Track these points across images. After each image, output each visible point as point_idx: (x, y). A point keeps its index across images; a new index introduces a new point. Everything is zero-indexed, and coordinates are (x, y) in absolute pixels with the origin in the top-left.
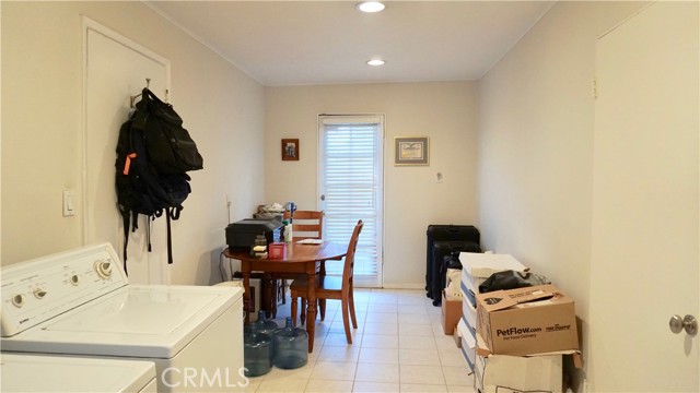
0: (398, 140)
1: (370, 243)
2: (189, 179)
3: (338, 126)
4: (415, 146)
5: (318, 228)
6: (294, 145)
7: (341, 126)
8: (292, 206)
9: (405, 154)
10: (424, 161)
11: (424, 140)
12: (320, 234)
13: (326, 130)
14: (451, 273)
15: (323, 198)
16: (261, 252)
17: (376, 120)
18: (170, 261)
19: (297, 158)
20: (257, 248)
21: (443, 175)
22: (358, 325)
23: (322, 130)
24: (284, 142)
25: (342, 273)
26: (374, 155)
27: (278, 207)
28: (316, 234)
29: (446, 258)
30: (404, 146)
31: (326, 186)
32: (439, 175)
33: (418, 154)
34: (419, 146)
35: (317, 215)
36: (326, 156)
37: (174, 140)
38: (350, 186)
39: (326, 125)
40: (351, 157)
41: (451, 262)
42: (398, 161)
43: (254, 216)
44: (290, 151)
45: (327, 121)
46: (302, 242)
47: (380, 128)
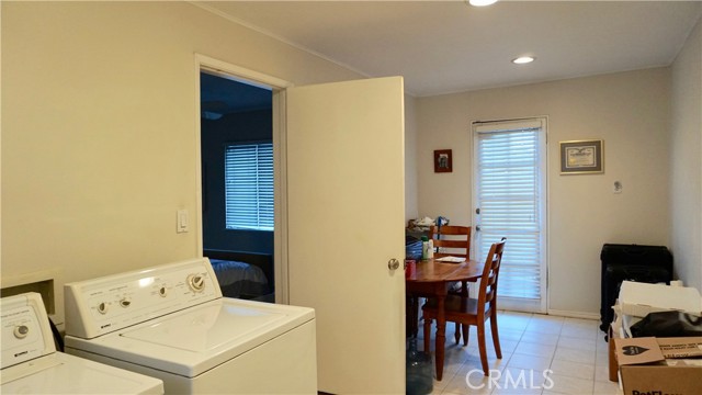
0: (563, 146)
1: (532, 262)
4: (586, 151)
5: (466, 245)
7: (496, 133)
8: (439, 220)
9: (572, 161)
10: (598, 167)
11: (597, 144)
13: (480, 138)
15: (478, 211)
17: (537, 124)
19: (450, 169)
21: (623, 184)
22: (503, 354)
23: (476, 139)
24: (437, 154)
26: (535, 164)
28: (463, 251)
30: (571, 151)
31: (481, 199)
32: (617, 184)
33: (590, 160)
34: (591, 151)
36: (480, 166)
38: (509, 198)
39: (480, 133)
42: (564, 169)
44: (443, 162)
45: (480, 129)
46: (441, 259)
47: (542, 134)
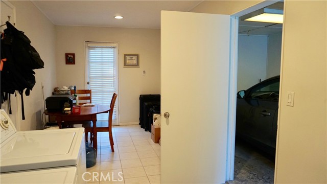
0: (125, 56)
2: (35, 73)
3: (95, 47)
4: (133, 58)
5: (89, 98)
6: (72, 56)
7: (97, 47)
8: (75, 87)
9: (128, 62)
10: (137, 65)
11: (137, 56)
12: (91, 101)
13: (89, 49)
14: (155, 115)
15: (88, 83)
16: (69, 111)
17: (114, 45)
18: (24, 118)
19: (74, 63)
20: (66, 109)
21: (146, 71)
23: (87, 49)
24: (67, 55)
25: (108, 119)
26: (114, 62)
27: (66, 88)
28: (89, 101)
29: (151, 109)
30: (128, 58)
31: (90, 77)
32: (144, 72)
33: (135, 62)
34: (135, 58)
35: (89, 92)
36: (89, 62)
37: (30, 52)
38: (103, 77)
39: (89, 47)
40: (102, 63)
41: (154, 111)
42: (125, 65)
43: (53, 94)
44: (70, 59)
45: (90, 45)
46: (84, 105)
47: (116, 50)
